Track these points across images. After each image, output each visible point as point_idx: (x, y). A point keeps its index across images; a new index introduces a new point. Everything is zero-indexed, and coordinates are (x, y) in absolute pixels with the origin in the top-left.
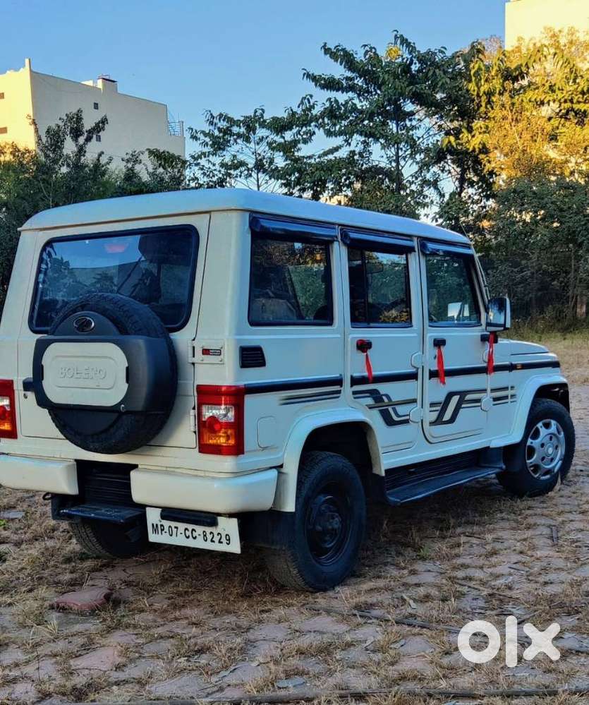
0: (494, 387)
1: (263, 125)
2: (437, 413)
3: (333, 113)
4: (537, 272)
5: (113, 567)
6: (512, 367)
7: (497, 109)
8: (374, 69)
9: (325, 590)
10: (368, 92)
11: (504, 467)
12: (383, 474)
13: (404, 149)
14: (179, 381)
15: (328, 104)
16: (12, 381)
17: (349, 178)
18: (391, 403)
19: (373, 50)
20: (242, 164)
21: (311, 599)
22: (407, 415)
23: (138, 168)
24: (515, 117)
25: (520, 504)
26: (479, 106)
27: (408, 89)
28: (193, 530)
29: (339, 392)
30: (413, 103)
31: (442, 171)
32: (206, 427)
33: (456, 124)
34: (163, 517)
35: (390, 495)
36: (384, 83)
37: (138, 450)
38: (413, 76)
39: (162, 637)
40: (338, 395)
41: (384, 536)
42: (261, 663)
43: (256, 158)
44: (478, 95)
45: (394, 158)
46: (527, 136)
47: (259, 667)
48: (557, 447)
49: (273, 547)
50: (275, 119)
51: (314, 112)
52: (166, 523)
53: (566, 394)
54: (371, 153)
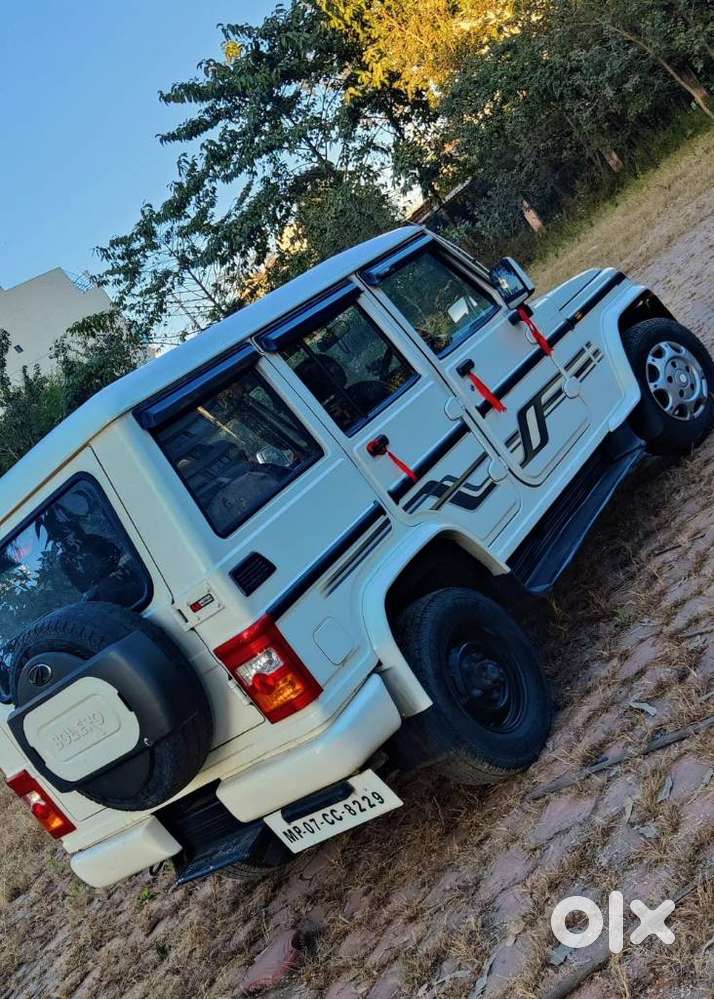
0: (566, 361)
1: (160, 219)
2: (521, 447)
3: (216, 156)
4: (537, 156)
5: (287, 880)
6: (571, 324)
7: (375, 23)
8: (226, 80)
9: (536, 758)
10: (238, 107)
11: (643, 442)
12: (507, 569)
13: (313, 136)
14: (190, 660)
15: (205, 152)
16: (25, 771)
17: (282, 207)
18: (458, 483)
19: (212, 63)
20: (167, 274)
21: (527, 785)
22: (488, 479)
23: (71, 355)
24: (400, 19)
25: (692, 465)
26: (357, 36)
27: (273, 76)
28: (332, 811)
29: (387, 522)
30: (290, 84)
31: (368, 129)
32: (259, 691)
33: (348, 71)
34: (289, 819)
35: (532, 585)
36: (244, 88)
37: (207, 762)
38: (269, 57)
39: (384, 966)
40: (388, 527)
41: (563, 622)
42: (516, 936)
43: (178, 258)
44: (347, 26)
45: (311, 153)
46: (426, 28)
47: (519, 943)
48: (687, 369)
49: (439, 759)
50: (167, 205)
51: (199, 168)
52: (299, 823)
53: (655, 300)
54: (285, 166)
